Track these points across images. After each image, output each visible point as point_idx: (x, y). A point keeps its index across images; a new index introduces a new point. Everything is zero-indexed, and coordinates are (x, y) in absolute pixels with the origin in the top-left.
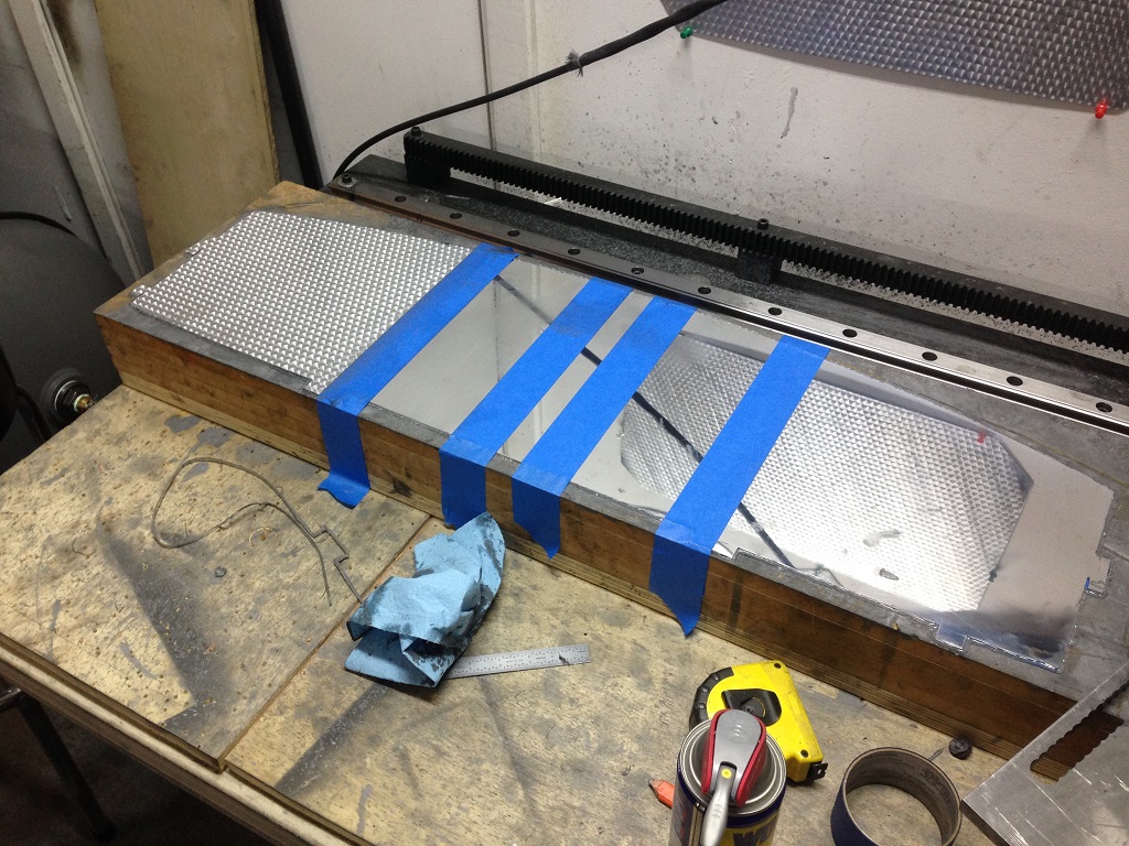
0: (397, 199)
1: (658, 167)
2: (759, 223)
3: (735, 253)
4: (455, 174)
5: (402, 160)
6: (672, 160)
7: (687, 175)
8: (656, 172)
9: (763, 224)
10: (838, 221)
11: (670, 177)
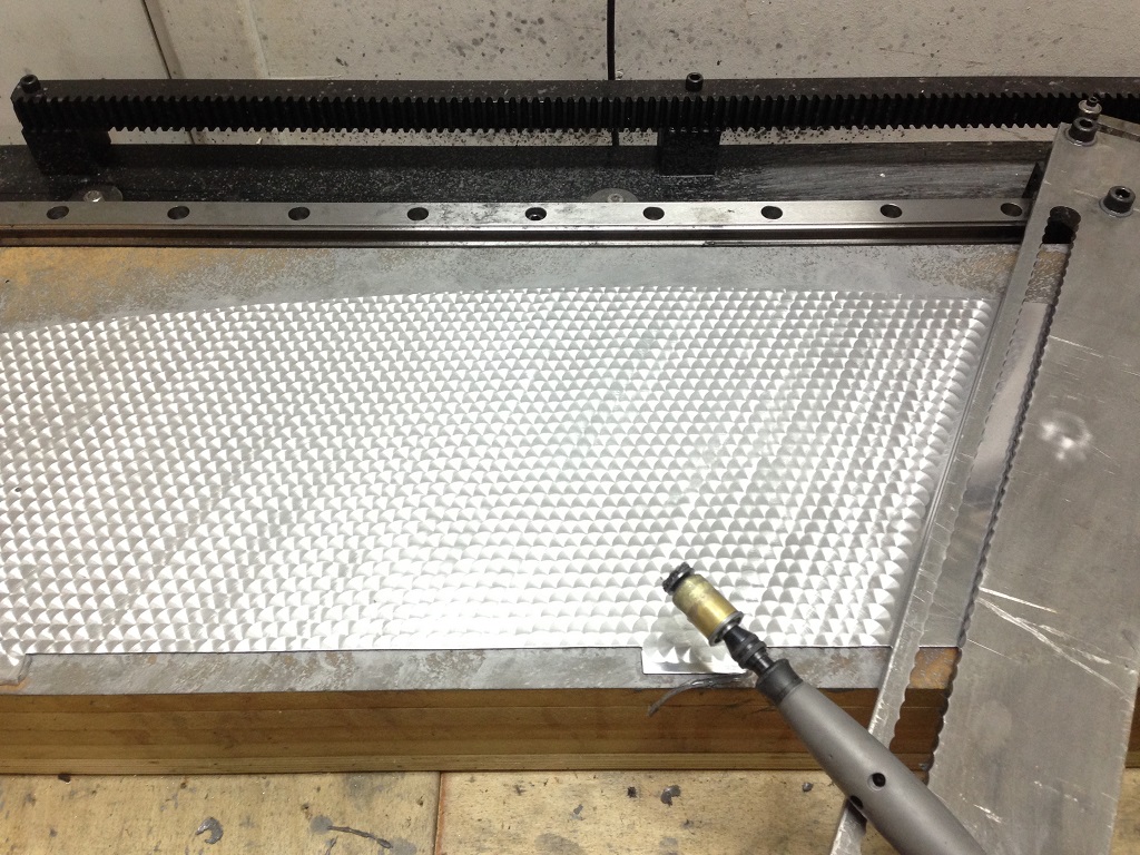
0: (51, 214)
1: (478, 35)
2: (687, 80)
3: (651, 139)
4: (119, 137)
5: (21, 140)
6: (503, 16)
7: (531, 35)
8: (476, 42)
9: (694, 83)
10: (779, 46)
11: (501, 45)
